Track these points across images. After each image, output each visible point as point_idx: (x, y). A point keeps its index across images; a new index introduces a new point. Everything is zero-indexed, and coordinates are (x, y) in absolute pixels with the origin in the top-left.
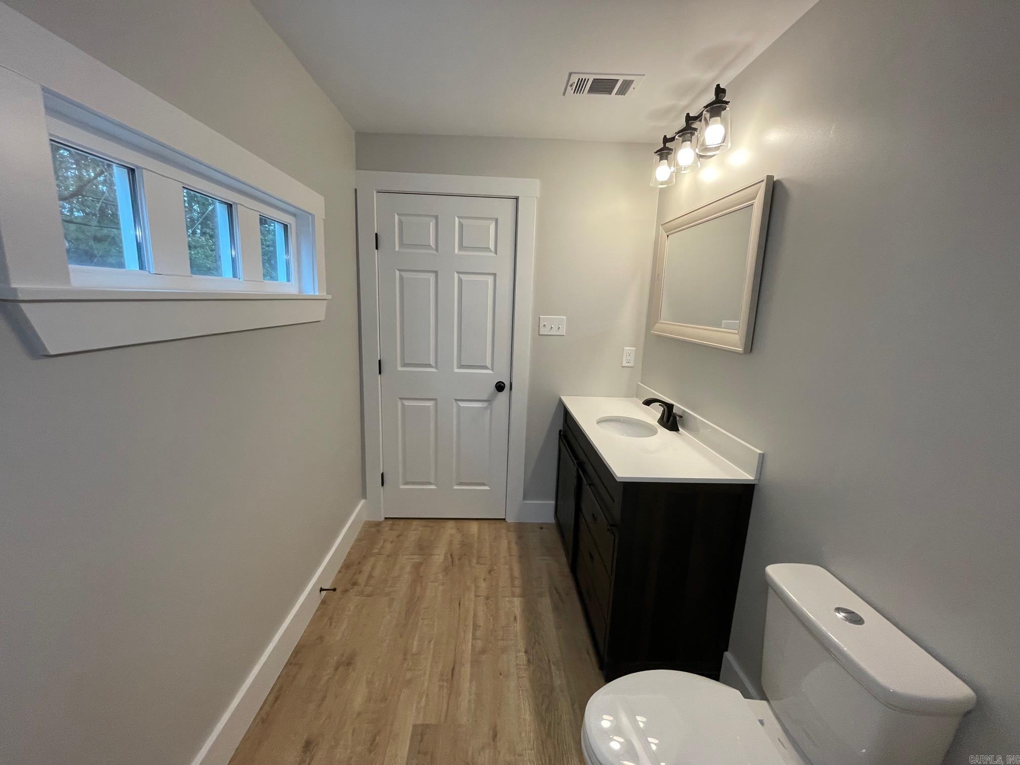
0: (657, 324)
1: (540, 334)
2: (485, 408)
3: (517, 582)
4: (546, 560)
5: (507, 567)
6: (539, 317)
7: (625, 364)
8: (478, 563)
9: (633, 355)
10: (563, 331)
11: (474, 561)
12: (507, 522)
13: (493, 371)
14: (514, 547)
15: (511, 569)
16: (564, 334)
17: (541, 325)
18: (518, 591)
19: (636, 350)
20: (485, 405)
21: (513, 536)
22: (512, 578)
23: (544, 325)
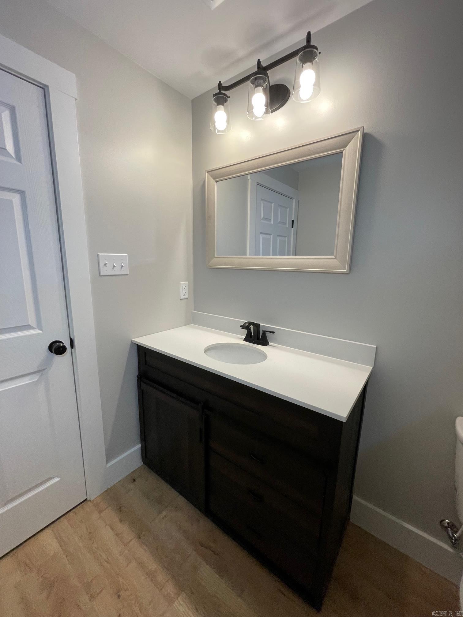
0: (214, 260)
1: (102, 274)
2: (36, 383)
3: (161, 577)
4: (166, 516)
5: (134, 564)
6: (98, 255)
7: (182, 297)
8: (92, 597)
9: (187, 288)
10: (126, 271)
11: (84, 598)
12: (90, 500)
13: (41, 330)
14: (123, 528)
15: (141, 564)
16: (128, 273)
17: (102, 265)
18: (170, 588)
19: (189, 283)
20: (35, 378)
21: (110, 514)
22: (151, 576)
23: (105, 264)
